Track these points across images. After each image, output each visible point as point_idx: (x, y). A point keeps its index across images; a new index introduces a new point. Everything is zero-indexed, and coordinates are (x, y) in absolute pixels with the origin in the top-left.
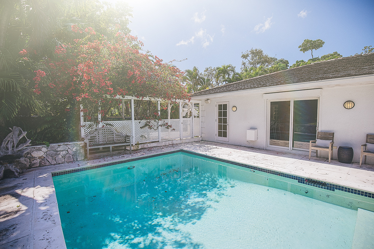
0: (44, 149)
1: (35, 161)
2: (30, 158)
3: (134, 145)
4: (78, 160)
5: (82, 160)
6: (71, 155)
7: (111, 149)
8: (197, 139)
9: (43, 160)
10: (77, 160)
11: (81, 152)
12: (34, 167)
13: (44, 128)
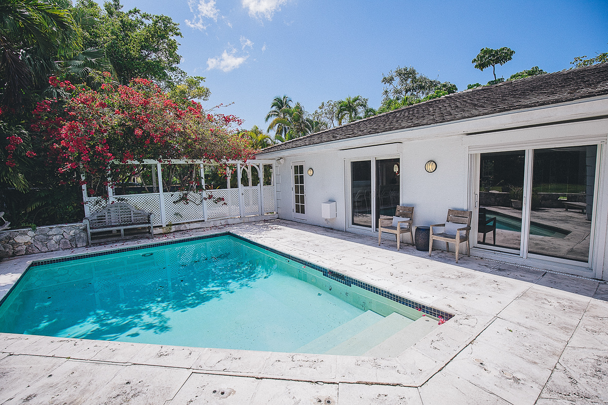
0: (31, 233)
1: (20, 248)
2: (13, 244)
3: (164, 226)
4: (78, 246)
5: (83, 247)
6: (67, 241)
7: (122, 232)
8: (269, 216)
9: (30, 246)
10: (76, 247)
11: (82, 236)
12: (19, 255)
13: (36, 206)
